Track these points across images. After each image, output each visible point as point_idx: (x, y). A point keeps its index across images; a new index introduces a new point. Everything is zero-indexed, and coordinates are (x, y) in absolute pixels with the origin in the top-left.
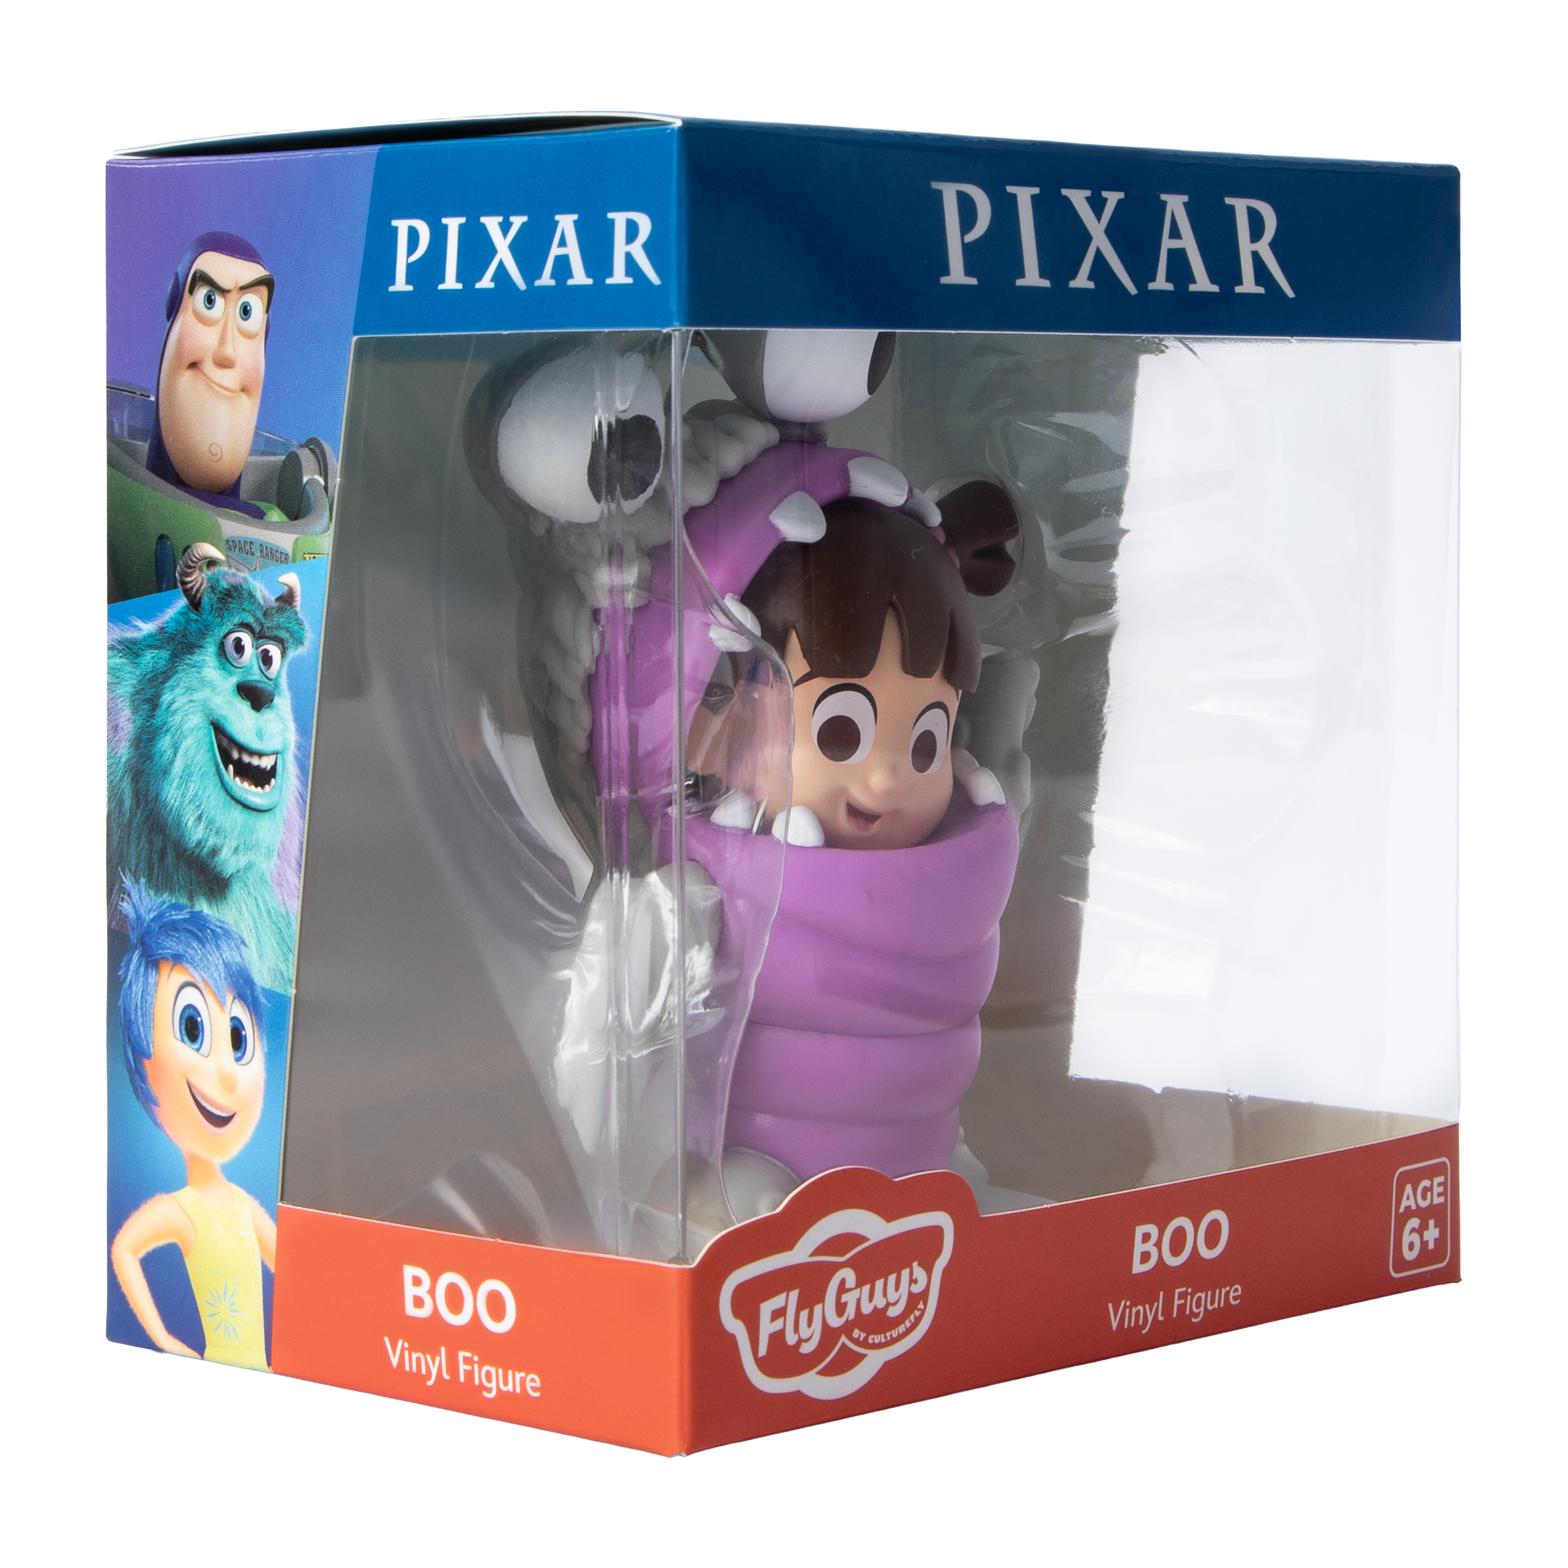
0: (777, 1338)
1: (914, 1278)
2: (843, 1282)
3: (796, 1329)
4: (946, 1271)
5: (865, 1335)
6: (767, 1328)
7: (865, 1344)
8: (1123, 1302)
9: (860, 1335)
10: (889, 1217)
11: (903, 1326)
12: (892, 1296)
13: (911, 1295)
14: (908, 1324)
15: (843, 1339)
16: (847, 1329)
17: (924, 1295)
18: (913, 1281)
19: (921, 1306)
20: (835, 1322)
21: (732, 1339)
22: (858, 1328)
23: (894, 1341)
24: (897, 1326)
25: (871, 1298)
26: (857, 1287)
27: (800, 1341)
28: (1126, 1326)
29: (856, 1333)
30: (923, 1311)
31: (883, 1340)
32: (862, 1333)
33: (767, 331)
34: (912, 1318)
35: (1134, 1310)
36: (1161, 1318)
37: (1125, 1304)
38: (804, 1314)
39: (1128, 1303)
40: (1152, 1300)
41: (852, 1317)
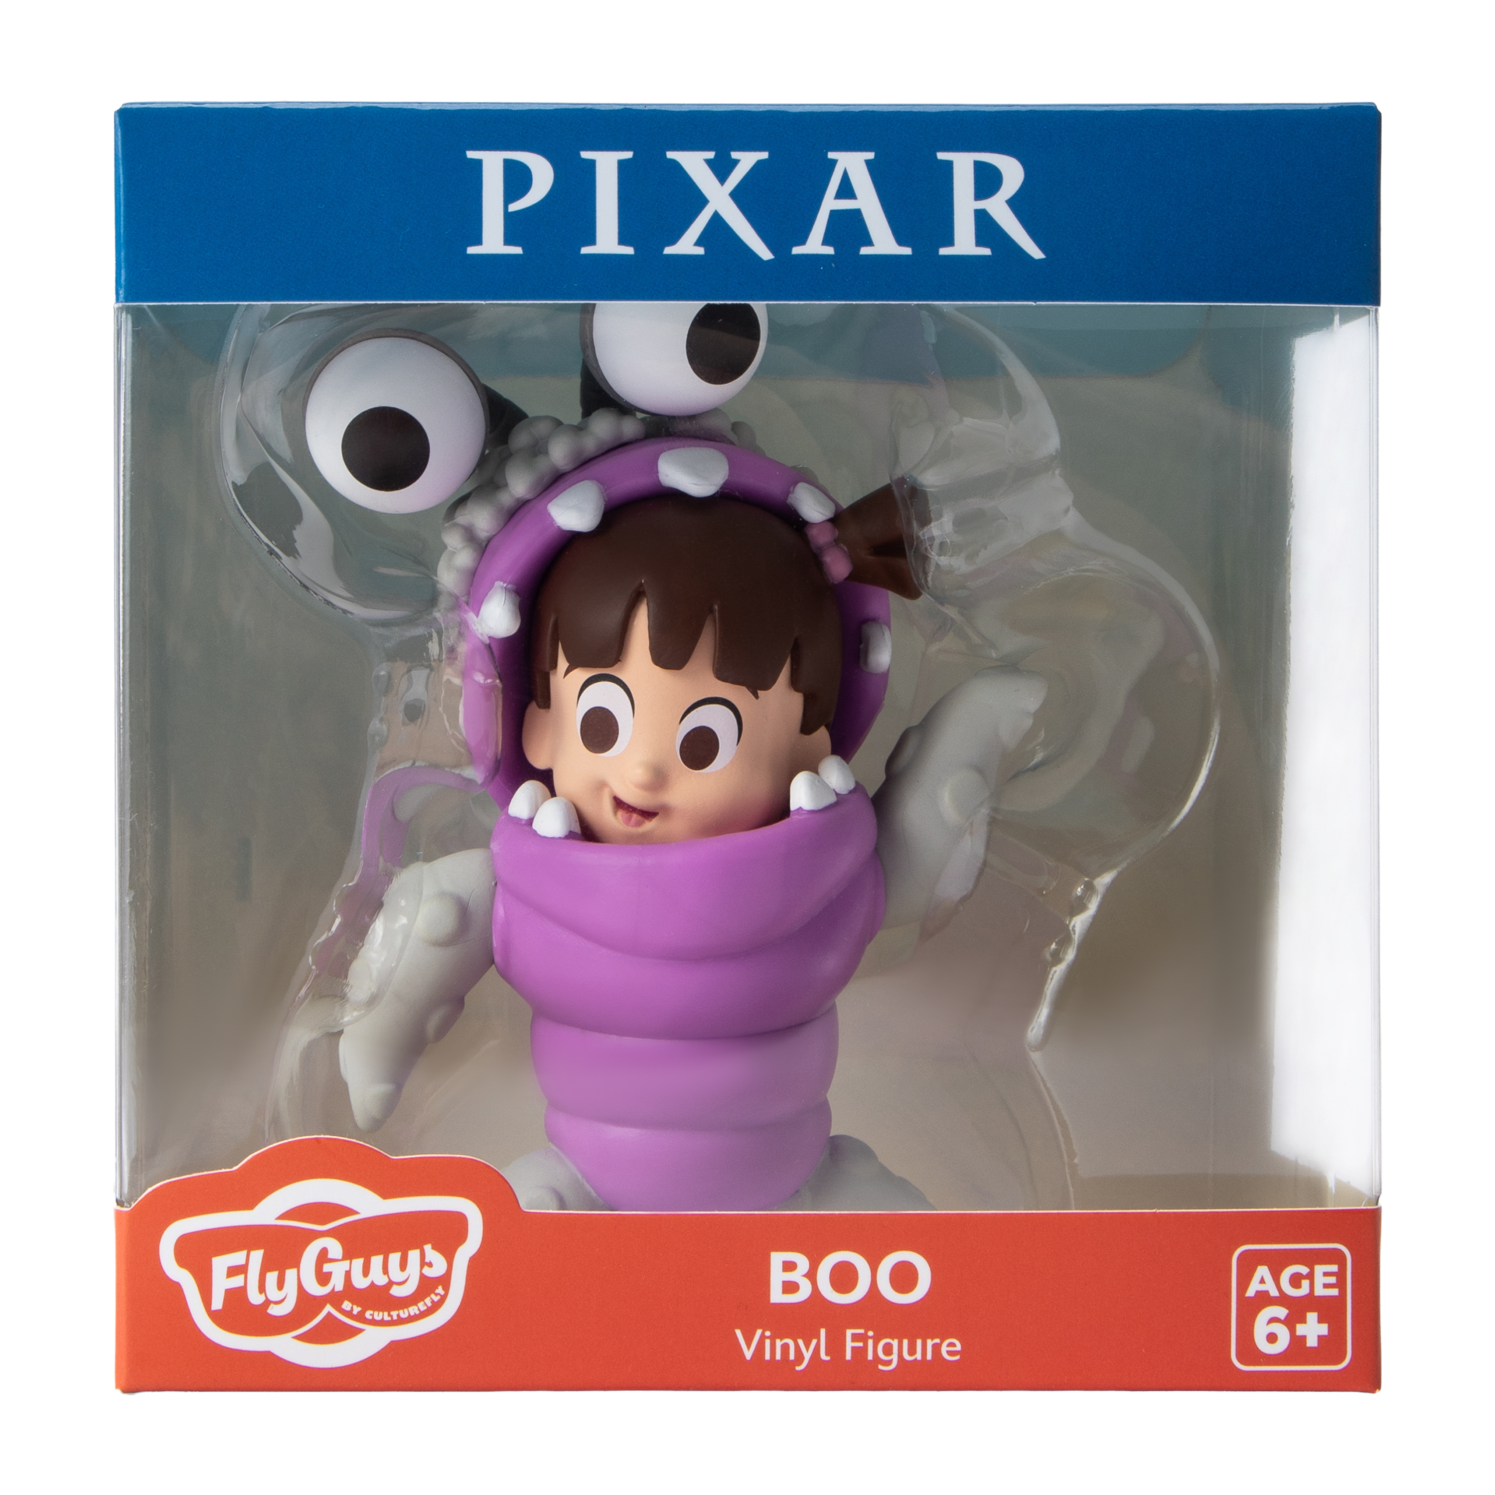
0: (236, 1296)
1: (427, 1260)
2: (324, 1253)
3: (262, 1288)
4: (474, 1262)
5: (359, 1309)
6: (221, 1284)
7: (360, 1318)
8: (759, 1332)
9: (352, 1308)
10: (386, 1194)
11: (415, 1307)
12: (396, 1274)
13: (423, 1277)
14: (422, 1306)
15: (328, 1308)
16: (335, 1299)
17: (445, 1280)
18: (423, 1263)
19: (440, 1290)
20: (315, 1289)
21: (177, 1288)
22: (349, 1301)
23: (401, 1321)
24: (407, 1307)
25: (366, 1272)
26: (344, 1258)
27: (268, 1302)
28: (767, 1357)
29: (347, 1305)
30: (443, 1298)
31: (387, 1318)
32: (355, 1307)
33: (595, 304)
34: (428, 1301)
35: (779, 1343)
36: (824, 1357)
37: (763, 1334)
38: (272, 1277)
39: (768, 1333)
40: (809, 1335)
41: (339, 1287)
